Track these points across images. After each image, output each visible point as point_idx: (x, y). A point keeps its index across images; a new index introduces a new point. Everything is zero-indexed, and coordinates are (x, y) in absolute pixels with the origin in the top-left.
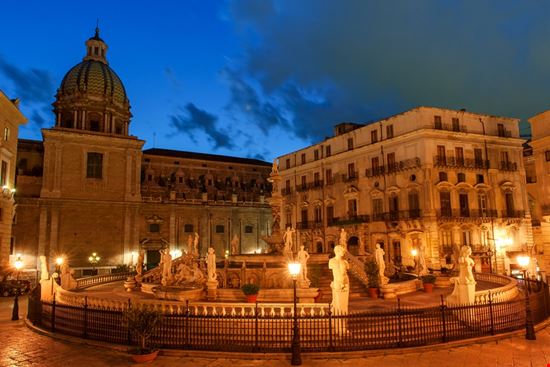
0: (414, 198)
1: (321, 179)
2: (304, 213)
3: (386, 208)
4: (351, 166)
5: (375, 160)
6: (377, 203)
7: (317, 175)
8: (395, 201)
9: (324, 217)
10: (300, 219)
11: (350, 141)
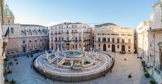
0: (80, 38)
1: (60, 32)
2: (56, 38)
3: (75, 39)
4: (68, 31)
5: (73, 30)
6: (73, 38)
7: (59, 31)
8: (76, 38)
9: (61, 39)
10: (55, 39)
11: (67, 26)
